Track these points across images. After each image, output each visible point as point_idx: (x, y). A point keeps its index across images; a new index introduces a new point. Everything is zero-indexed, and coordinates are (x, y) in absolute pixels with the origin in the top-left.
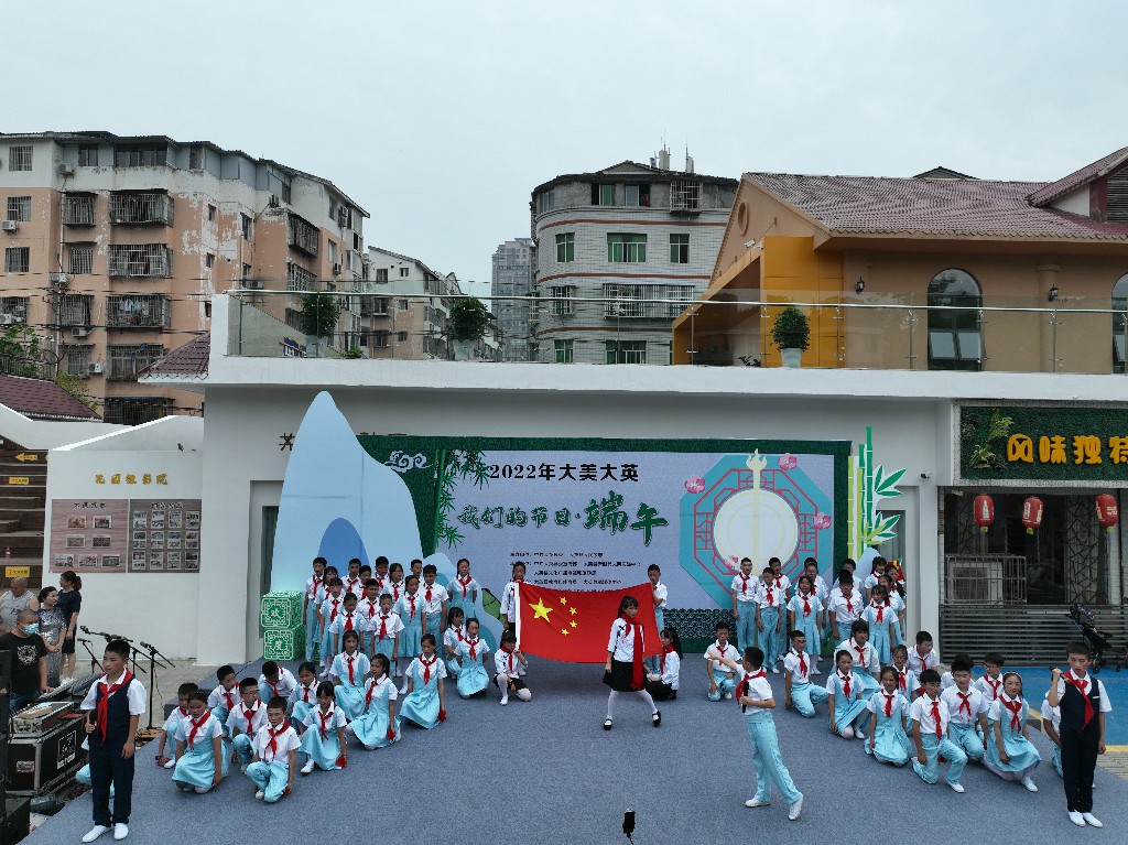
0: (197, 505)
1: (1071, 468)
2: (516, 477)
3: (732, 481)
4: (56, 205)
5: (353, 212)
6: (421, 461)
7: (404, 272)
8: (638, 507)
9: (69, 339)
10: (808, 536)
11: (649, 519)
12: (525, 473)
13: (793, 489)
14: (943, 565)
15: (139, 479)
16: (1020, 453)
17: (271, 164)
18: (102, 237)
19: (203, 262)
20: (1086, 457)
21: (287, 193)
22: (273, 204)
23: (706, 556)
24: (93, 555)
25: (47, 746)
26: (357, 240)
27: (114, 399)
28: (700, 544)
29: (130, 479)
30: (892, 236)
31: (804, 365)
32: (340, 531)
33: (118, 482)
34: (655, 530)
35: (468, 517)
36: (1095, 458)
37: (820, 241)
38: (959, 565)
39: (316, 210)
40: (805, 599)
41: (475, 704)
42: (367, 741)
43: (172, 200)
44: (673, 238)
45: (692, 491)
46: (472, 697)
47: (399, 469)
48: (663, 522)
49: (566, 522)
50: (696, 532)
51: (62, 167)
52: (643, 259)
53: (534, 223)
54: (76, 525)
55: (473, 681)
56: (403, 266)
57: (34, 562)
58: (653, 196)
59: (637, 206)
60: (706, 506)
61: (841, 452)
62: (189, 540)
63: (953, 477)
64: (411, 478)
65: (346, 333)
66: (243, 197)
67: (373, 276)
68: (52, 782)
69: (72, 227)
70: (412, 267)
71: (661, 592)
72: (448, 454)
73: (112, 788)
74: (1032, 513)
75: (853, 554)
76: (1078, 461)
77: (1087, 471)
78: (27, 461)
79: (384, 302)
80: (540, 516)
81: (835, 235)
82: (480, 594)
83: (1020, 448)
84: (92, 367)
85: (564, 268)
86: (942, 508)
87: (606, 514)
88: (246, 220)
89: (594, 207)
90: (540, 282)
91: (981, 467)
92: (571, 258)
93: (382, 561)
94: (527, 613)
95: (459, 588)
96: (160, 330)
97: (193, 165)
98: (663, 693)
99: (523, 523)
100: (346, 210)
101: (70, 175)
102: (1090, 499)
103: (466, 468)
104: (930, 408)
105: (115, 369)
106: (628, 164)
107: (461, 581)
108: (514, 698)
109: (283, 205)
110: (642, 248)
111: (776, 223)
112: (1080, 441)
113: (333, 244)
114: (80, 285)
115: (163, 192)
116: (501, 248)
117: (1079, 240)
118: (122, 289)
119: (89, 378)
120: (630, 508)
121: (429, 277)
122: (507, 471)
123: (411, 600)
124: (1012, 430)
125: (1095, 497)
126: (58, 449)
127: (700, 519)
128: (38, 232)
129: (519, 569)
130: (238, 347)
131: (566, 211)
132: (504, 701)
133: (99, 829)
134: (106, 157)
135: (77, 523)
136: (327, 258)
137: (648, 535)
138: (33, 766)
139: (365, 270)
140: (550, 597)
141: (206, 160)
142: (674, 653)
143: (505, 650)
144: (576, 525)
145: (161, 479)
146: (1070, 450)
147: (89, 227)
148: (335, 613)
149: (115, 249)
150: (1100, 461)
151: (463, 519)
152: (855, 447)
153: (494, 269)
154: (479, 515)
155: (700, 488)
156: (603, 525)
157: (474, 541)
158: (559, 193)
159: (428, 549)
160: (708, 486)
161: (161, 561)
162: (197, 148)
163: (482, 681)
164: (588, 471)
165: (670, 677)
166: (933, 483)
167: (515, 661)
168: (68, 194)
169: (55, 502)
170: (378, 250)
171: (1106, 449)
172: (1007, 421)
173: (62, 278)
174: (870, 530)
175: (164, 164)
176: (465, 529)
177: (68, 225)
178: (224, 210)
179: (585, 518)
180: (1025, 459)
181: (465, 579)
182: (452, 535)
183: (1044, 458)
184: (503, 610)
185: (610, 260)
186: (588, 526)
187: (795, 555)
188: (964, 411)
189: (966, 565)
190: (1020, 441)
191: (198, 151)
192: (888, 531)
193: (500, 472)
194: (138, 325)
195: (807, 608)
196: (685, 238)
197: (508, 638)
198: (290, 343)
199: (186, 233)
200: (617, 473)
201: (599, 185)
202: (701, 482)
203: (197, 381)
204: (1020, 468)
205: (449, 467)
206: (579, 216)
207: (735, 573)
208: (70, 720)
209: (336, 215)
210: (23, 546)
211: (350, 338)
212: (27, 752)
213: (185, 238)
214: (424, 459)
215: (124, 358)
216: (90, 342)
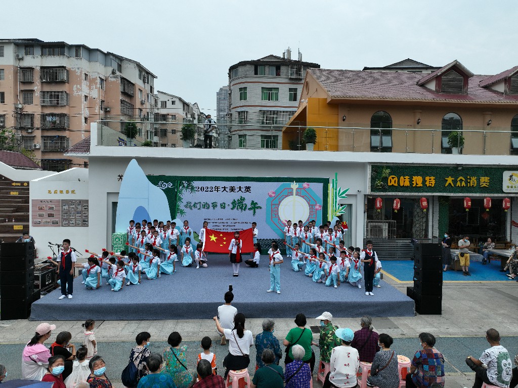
0: (87, 202)
1: (411, 188)
2: (206, 191)
3: (285, 193)
4: (16, 73)
5: (149, 76)
6: (170, 185)
7: (173, 103)
8: (251, 202)
9: (25, 134)
10: (313, 213)
11: (255, 206)
12: (209, 189)
13: (307, 195)
14: (366, 224)
15: (64, 192)
16: (393, 183)
17: (112, 54)
18: (37, 87)
19: (83, 99)
20: (417, 184)
21: (120, 68)
22: (113, 73)
23: (276, 220)
24: (49, 220)
25: (43, 276)
26: (151, 88)
27: (45, 160)
28: (274, 216)
29: (61, 192)
30: (355, 99)
31: (315, 150)
32: (141, 210)
33: (57, 193)
34: (257, 210)
35: (188, 206)
36: (420, 185)
37: (329, 100)
38: (372, 224)
39: (133, 75)
40: (306, 233)
41: (187, 268)
42: (149, 276)
43: (67, 71)
44: (290, 90)
45: (270, 196)
46: (187, 266)
47: (162, 188)
48: (261, 208)
49: (224, 207)
50: (272, 211)
51: (18, 56)
52: (277, 99)
53: (230, 82)
54: (41, 209)
55: (187, 261)
56: (173, 100)
57: (25, 224)
58: (281, 71)
59: (275, 76)
60: (276, 201)
61: (326, 182)
62: (84, 215)
63: (368, 191)
64: (167, 191)
65: (148, 131)
66: (100, 70)
67: (159, 105)
68: (44, 288)
69: (24, 83)
70: (177, 101)
71: (256, 232)
72: (180, 183)
73: (67, 285)
74: (397, 205)
75: (330, 219)
76: (414, 186)
77: (417, 189)
78: (16, 186)
79: (164, 117)
80: (214, 205)
81: (333, 98)
82: (192, 233)
83: (393, 181)
84: (35, 146)
85: (243, 102)
86: (366, 203)
87: (239, 204)
88: (102, 80)
89: (256, 76)
90: (232, 109)
91: (378, 187)
92: (245, 99)
93: (156, 221)
94: (208, 239)
95: (185, 231)
96: (64, 129)
97: (77, 55)
98: (253, 265)
99: (208, 208)
100: (146, 75)
101: (22, 59)
102: (418, 200)
103: (187, 188)
104: (362, 166)
105: (45, 146)
106: (272, 56)
107: (185, 228)
108: (201, 267)
109: (118, 73)
110: (277, 94)
111: (317, 91)
112: (415, 178)
113: (141, 91)
114: (29, 109)
115: (64, 67)
116: (221, 89)
117: (427, 101)
118: (47, 111)
119: (33, 151)
120: (248, 202)
121: (185, 105)
122: (202, 189)
123: (165, 233)
124: (390, 174)
125: (419, 199)
126: (34, 180)
127: (273, 207)
128: (8, 86)
129: (205, 224)
130: (101, 142)
131: (242, 78)
132: (198, 267)
133: (64, 296)
134: (38, 51)
135: (41, 208)
136: (138, 97)
137: (255, 212)
138: (39, 282)
139: (156, 101)
140: (216, 233)
141: (82, 52)
142: (258, 251)
143: (198, 250)
144: (228, 208)
145: (73, 192)
146: (411, 181)
147: (31, 83)
148: (138, 237)
149: (43, 93)
150: (422, 185)
151: (186, 206)
152: (331, 181)
153: (217, 99)
154: (192, 205)
155: (273, 195)
156: (237, 209)
157: (190, 214)
158: (240, 69)
159: (173, 217)
160: (277, 194)
161: (74, 222)
162: (78, 47)
163: (190, 261)
164: (232, 189)
165: (256, 259)
166: (363, 193)
167: (202, 255)
168: (21, 68)
169: (32, 200)
170: (162, 93)
171: (424, 181)
172: (388, 171)
173: (20, 106)
174: (336, 211)
175: (64, 55)
176: (187, 210)
177: (21, 82)
178: (92, 75)
179: (231, 206)
180: (394, 185)
181: (187, 228)
182: (182, 212)
183: (402, 185)
184: (200, 238)
185: (262, 99)
186: (232, 209)
187: (308, 220)
188: (373, 167)
189: (374, 224)
190: (393, 178)
191: (78, 49)
192: (343, 211)
193: (200, 189)
194: (55, 127)
195: (306, 237)
196: (296, 90)
197: (199, 247)
198: (120, 140)
199: (75, 86)
200: (243, 190)
201: (257, 66)
202: (273, 193)
203: (86, 155)
204: (393, 188)
205: (181, 187)
206: (248, 80)
207: (285, 226)
208: (49, 269)
209: (142, 78)
210: (18, 218)
211: (149, 133)
212: (37, 278)
213: (75, 89)
214: (171, 184)
215: (48, 142)
216: (33, 135)
